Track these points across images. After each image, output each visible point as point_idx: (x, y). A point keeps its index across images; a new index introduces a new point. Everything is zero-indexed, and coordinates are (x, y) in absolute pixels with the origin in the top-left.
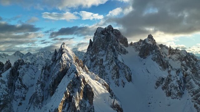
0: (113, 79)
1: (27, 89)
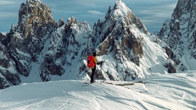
0: (190, 49)
1: (79, 46)
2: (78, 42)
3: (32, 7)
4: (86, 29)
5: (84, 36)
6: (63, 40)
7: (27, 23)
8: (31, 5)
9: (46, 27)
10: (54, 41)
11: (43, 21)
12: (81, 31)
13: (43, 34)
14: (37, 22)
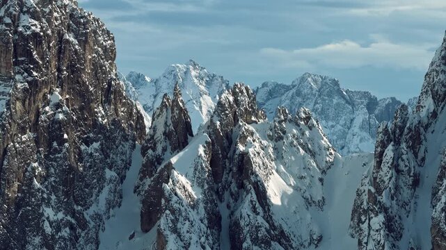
2: (285, 228)
3: (35, 34)
4: (313, 155)
5: (307, 195)
6: (210, 220)
7: (14, 129)
8: (26, 20)
9: (96, 145)
10: (175, 230)
11: (82, 109)
12: (285, 165)
13: (87, 186)
14: (61, 116)
